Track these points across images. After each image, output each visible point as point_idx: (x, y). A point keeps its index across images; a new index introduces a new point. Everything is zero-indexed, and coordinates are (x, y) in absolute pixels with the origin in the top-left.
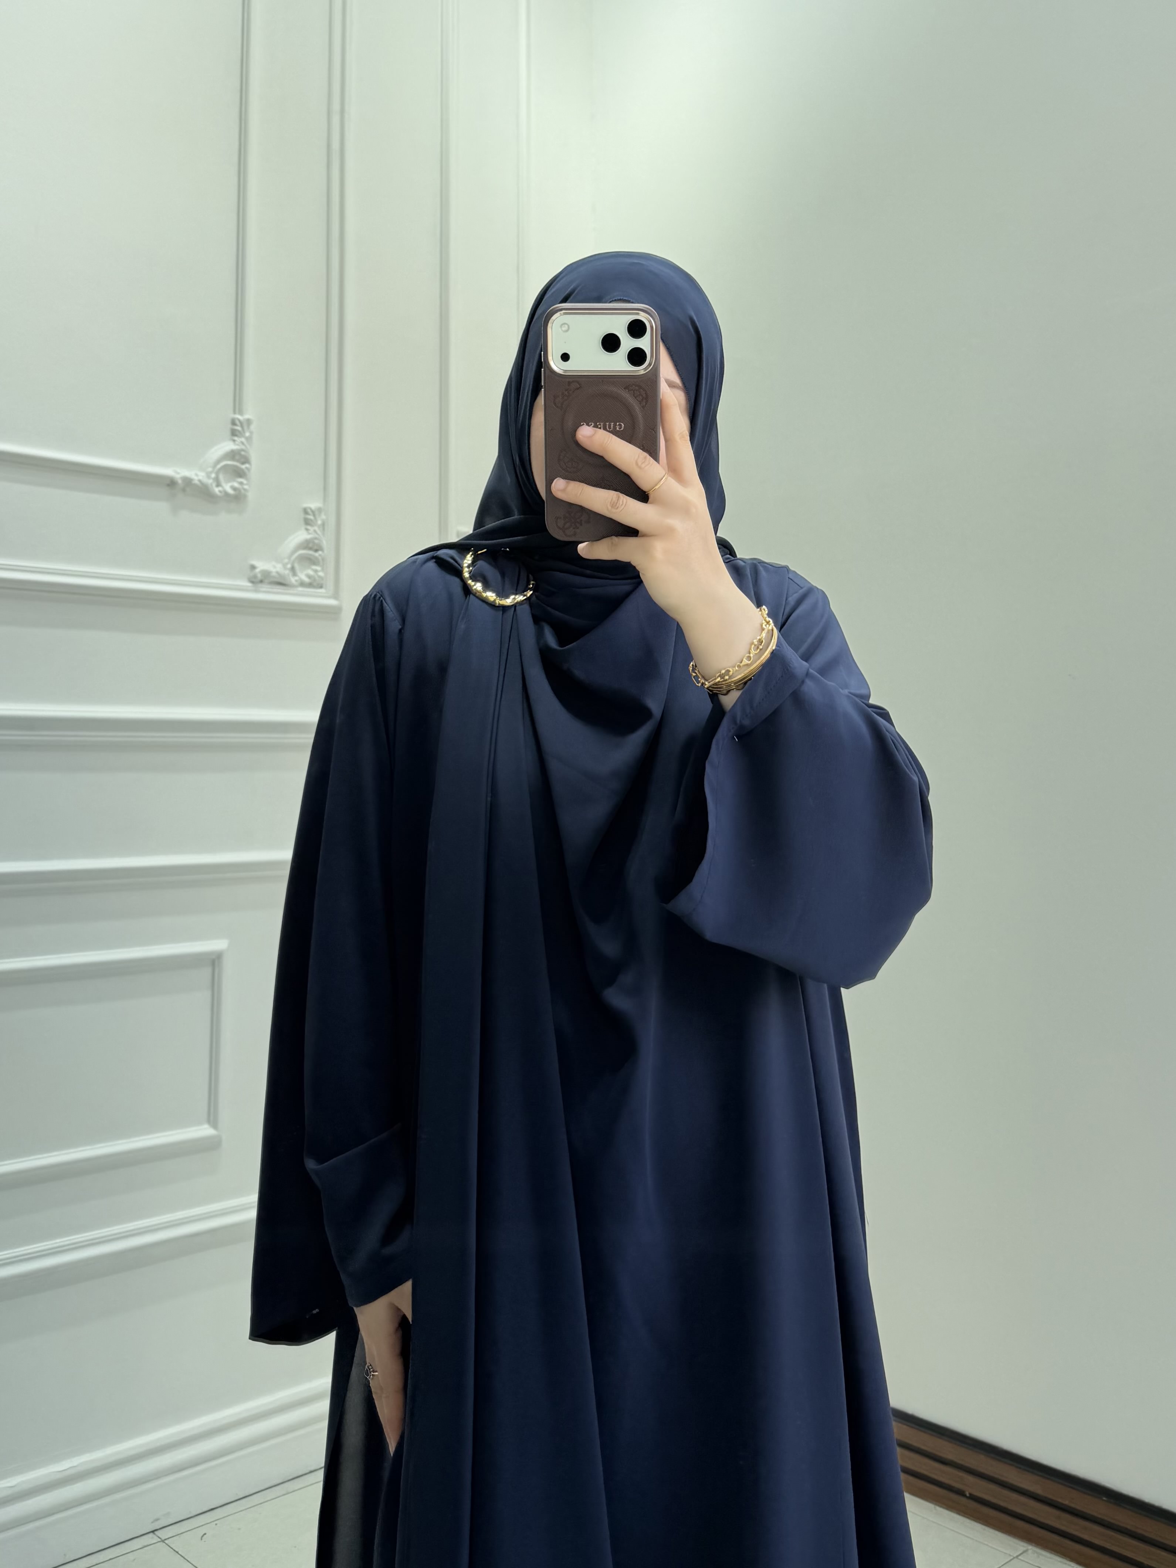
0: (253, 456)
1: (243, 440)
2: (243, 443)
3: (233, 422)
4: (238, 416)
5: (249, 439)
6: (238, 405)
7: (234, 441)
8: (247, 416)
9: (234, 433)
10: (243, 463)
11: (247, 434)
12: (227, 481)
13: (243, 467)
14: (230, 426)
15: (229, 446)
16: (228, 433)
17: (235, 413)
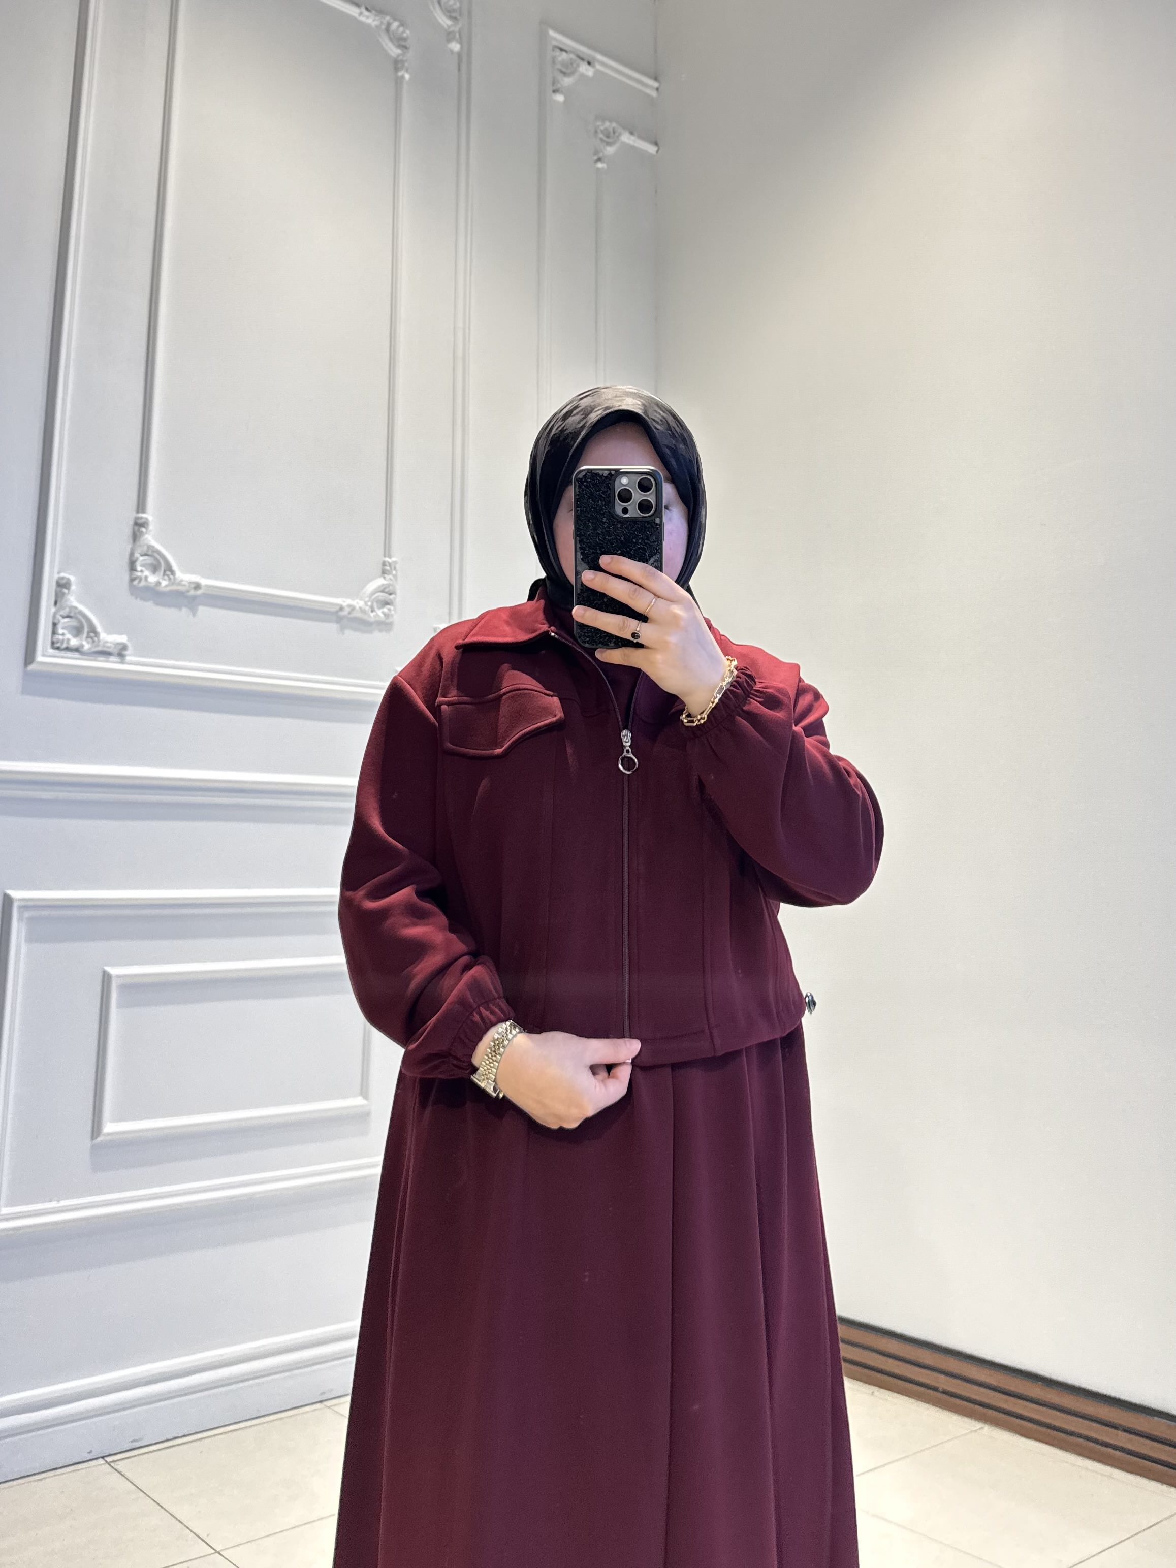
0: (398, 588)
1: (391, 576)
2: (391, 579)
3: (384, 564)
4: (387, 559)
5: (395, 576)
6: (387, 552)
7: (384, 578)
8: (394, 559)
9: (384, 572)
10: (390, 594)
11: (394, 572)
12: (379, 608)
13: (392, 597)
14: (380, 566)
15: (380, 582)
16: (380, 572)
17: (385, 556)
